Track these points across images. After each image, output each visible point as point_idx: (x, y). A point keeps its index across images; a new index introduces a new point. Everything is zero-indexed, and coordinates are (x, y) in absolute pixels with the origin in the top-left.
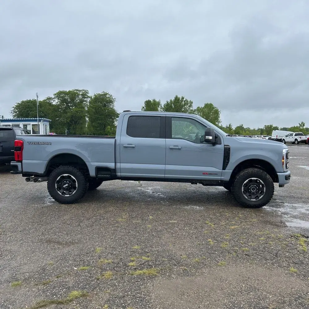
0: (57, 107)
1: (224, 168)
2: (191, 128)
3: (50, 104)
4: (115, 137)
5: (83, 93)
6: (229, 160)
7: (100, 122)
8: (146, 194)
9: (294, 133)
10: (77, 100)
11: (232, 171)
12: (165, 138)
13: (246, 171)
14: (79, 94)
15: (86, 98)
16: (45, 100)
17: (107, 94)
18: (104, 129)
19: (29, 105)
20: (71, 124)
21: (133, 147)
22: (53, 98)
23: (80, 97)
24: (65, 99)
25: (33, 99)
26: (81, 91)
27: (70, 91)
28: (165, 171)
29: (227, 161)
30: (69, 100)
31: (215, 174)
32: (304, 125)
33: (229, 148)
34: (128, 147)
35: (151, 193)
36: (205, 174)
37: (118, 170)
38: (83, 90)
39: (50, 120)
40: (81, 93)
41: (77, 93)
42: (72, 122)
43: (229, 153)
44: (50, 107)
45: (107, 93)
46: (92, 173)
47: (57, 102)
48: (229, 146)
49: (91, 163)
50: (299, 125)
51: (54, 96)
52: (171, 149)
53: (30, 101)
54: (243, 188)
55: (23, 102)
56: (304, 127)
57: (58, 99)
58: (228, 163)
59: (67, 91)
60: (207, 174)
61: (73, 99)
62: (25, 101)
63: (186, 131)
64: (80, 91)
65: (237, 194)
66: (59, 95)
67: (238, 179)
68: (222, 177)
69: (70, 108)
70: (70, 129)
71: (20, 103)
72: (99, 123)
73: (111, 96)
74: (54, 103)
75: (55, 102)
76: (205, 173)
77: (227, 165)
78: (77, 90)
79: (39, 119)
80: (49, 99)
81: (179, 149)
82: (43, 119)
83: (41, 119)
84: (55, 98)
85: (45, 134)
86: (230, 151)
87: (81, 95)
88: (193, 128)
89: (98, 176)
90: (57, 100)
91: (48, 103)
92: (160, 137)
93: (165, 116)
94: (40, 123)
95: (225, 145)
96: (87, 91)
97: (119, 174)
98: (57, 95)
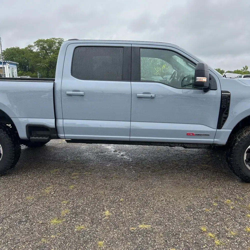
0: (37, 53)
1: (220, 126)
2: (164, 67)
3: (31, 51)
4: (54, 80)
5: (59, 41)
6: (227, 114)
8: (106, 153)
9: (243, 75)
10: (54, 48)
11: (231, 130)
12: (130, 80)
14: (56, 42)
16: (26, 48)
19: (13, 52)
20: (50, 68)
21: (82, 96)
22: (33, 46)
23: (57, 45)
24: (44, 47)
25: (16, 47)
27: (47, 40)
28: (130, 131)
29: (224, 115)
30: (47, 47)
31: (206, 135)
32: (247, 69)
33: (229, 96)
34: (73, 95)
35: (113, 152)
37: (60, 130)
38: (59, 39)
39: (17, 63)
40: (57, 41)
41: (54, 41)
42: (50, 67)
43: (229, 104)
44: (31, 54)
46: (23, 134)
47: (37, 50)
48: (229, 92)
49: (20, 119)
50: (243, 69)
51: (34, 44)
52: (140, 97)
53: (14, 48)
54: (245, 155)
55: (7, 49)
56: (247, 70)
57: (38, 47)
58: (226, 118)
59: (46, 40)
60: (193, 134)
61: (50, 47)
62: (10, 49)
63: (157, 71)
64: (56, 39)
65: (237, 164)
66: (38, 43)
67: (239, 142)
68: (216, 139)
69: (48, 55)
70: (49, 73)
71: (5, 50)
74: (34, 51)
75: (36, 49)
76: (189, 134)
77: (224, 121)
78: (53, 39)
79: (4, 61)
80: (30, 46)
81: (152, 98)
82: (7, 61)
83: (5, 61)
84: (35, 46)
85: (11, 77)
86: (229, 100)
87: (58, 43)
88: (167, 67)
89: (31, 138)
90: (37, 47)
91: (29, 50)
92: (123, 79)
93: (130, 45)
94: (4, 66)
95: (222, 92)
96: (63, 39)
97: (61, 135)
98: (36, 43)
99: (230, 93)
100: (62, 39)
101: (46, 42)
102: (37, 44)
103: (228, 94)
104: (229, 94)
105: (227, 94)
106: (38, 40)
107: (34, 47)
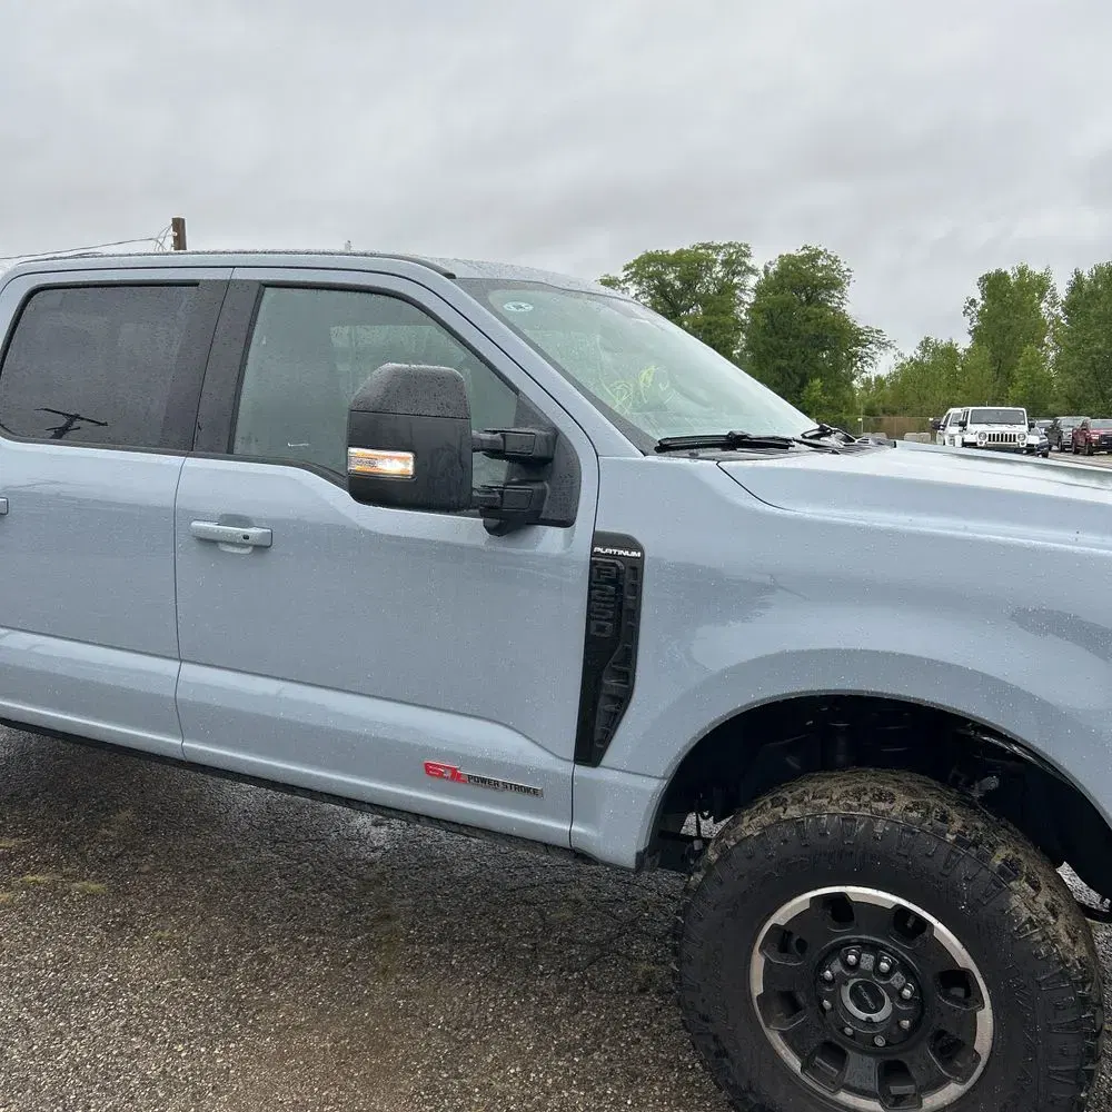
1: (589, 746)
5: (731, 255)
6: (627, 677)
7: (784, 363)
10: (707, 285)
11: (659, 786)
13: (793, 812)
14: (715, 261)
15: (739, 273)
17: (821, 253)
18: (799, 392)
22: (622, 281)
23: (719, 272)
24: (664, 283)
26: (721, 248)
27: (681, 252)
29: (611, 683)
30: (678, 285)
33: (636, 568)
36: (441, 775)
38: (730, 245)
40: (720, 258)
41: (706, 257)
45: (821, 249)
47: (636, 295)
48: (633, 545)
51: (626, 273)
54: (758, 963)
57: (640, 284)
58: (623, 700)
59: (672, 252)
60: (456, 776)
61: (690, 281)
64: (717, 249)
66: (642, 268)
69: (679, 315)
72: (779, 369)
73: (835, 260)
75: (630, 294)
76: (437, 771)
77: (615, 719)
78: (705, 246)
80: (609, 283)
84: (630, 280)
87: (722, 262)
90: (636, 287)
95: (599, 539)
96: (746, 246)
98: (633, 270)
99: (639, 548)
100: (740, 246)
101: (671, 264)
102: (635, 274)
103: (626, 553)
104: (634, 554)
105: (621, 552)
106: (641, 257)
107: (622, 285)
